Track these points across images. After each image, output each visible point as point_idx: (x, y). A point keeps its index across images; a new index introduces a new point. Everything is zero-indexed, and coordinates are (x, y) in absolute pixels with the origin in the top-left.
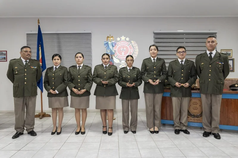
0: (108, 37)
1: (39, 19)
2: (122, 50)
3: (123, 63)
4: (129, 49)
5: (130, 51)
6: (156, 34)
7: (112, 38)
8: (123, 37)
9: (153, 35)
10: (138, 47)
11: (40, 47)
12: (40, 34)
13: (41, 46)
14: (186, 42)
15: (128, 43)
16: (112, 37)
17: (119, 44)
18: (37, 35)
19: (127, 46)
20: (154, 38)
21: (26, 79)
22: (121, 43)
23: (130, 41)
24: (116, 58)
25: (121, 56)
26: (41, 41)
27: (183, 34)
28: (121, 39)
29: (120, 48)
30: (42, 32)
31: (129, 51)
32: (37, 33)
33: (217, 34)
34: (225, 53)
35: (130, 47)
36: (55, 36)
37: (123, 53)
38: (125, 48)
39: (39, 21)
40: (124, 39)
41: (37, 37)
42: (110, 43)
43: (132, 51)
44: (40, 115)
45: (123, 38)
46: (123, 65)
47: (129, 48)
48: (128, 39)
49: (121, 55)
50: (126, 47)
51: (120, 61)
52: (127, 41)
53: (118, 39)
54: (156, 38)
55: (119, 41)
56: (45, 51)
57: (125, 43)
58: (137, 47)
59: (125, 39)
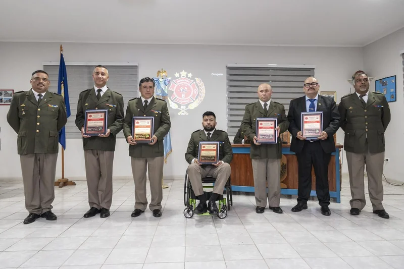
0: (159, 72)
1: (61, 46)
2: (182, 90)
3: (183, 109)
4: (192, 89)
5: (194, 92)
6: (230, 68)
7: (164, 74)
8: (184, 71)
9: (226, 70)
10: (205, 87)
11: (62, 85)
12: (62, 67)
13: (64, 83)
14: (272, 81)
15: (191, 81)
16: (165, 71)
17: (178, 82)
18: (59, 67)
19: (189, 85)
20: (228, 74)
21: (38, 124)
22: (181, 81)
23: (193, 78)
24: (174, 102)
25: (180, 99)
26: (64, 76)
27: (269, 70)
28: (180, 75)
29: (178, 87)
30: (66, 64)
31: (192, 91)
32: (59, 65)
33: (315, 71)
34: (327, 96)
35: (193, 86)
36: (86, 70)
37: (183, 96)
38: (186, 88)
39: (61, 47)
40: (185, 76)
41: (58, 70)
42: (161, 80)
43: (197, 92)
44: (59, 183)
45: (184, 73)
46: (183, 112)
47: (191, 87)
48: (190, 75)
49: (181, 97)
50: (188, 87)
51: (179, 106)
52: (189, 78)
53: (177, 75)
54: (231, 75)
55: (178, 78)
56: (69, 90)
57: (186, 80)
58: (203, 87)
59: (187, 75)
